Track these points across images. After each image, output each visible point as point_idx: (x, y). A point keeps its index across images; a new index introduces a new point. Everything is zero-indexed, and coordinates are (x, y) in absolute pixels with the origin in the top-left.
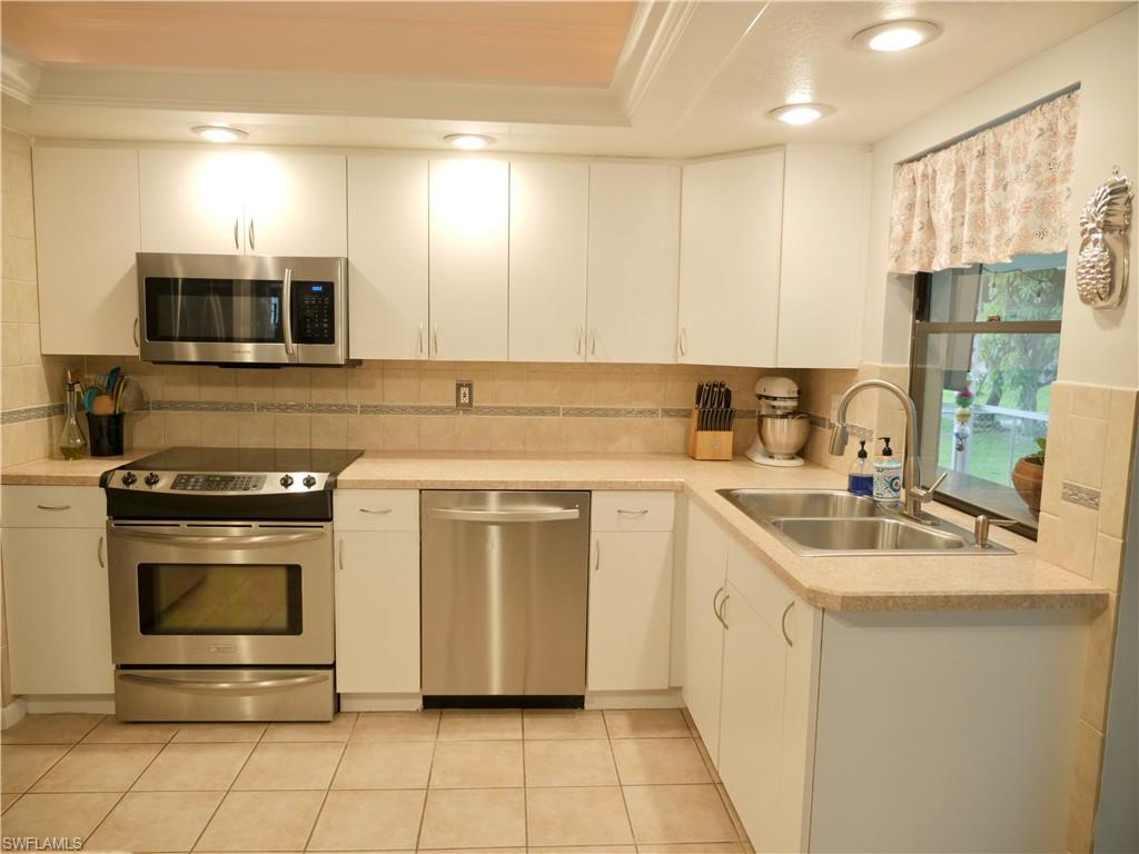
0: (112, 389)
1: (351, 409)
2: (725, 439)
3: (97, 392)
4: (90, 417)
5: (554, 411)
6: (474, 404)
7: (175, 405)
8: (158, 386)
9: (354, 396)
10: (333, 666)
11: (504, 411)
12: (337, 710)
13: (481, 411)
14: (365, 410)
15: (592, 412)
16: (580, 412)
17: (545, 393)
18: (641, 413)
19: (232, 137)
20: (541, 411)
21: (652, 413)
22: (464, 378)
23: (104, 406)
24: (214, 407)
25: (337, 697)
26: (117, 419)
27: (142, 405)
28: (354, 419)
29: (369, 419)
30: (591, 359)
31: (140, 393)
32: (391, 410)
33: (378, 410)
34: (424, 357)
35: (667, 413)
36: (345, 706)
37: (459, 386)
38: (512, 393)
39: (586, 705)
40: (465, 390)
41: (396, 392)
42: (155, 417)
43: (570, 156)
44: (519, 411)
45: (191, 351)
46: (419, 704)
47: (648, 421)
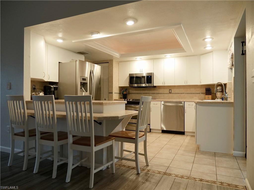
0: (126, 91)
1: (155, 94)
2: (210, 96)
3: (124, 91)
4: (123, 94)
5: (184, 93)
6: (172, 92)
7: (133, 93)
8: (131, 91)
9: (155, 92)
10: (150, 124)
11: (176, 93)
12: (150, 131)
13: (173, 93)
14: (157, 94)
15: (189, 93)
16: (188, 93)
17: (182, 90)
18: (198, 93)
19: (140, 59)
20: (182, 93)
21: (199, 93)
22: (170, 89)
23: (125, 93)
24: (138, 93)
25: (150, 129)
26: (126, 94)
27: (129, 93)
28: (155, 95)
29: (157, 95)
30: (187, 84)
31: (129, 92)
32: (160, 93)
33: (158, 94)
34: (163, 85)
35: (202, 93)
36: (151, 131)
37: (169, 90)
38: (177, 91)
39: (185, 134)
40: (170, 90)
41: (161, 91)
42: (131, 95)
43: (183, 56)
44: (178, 93)
45: (136, 85)
46: (161, 132)
47: (198, 95)
